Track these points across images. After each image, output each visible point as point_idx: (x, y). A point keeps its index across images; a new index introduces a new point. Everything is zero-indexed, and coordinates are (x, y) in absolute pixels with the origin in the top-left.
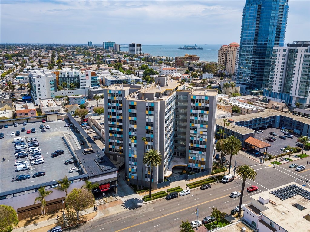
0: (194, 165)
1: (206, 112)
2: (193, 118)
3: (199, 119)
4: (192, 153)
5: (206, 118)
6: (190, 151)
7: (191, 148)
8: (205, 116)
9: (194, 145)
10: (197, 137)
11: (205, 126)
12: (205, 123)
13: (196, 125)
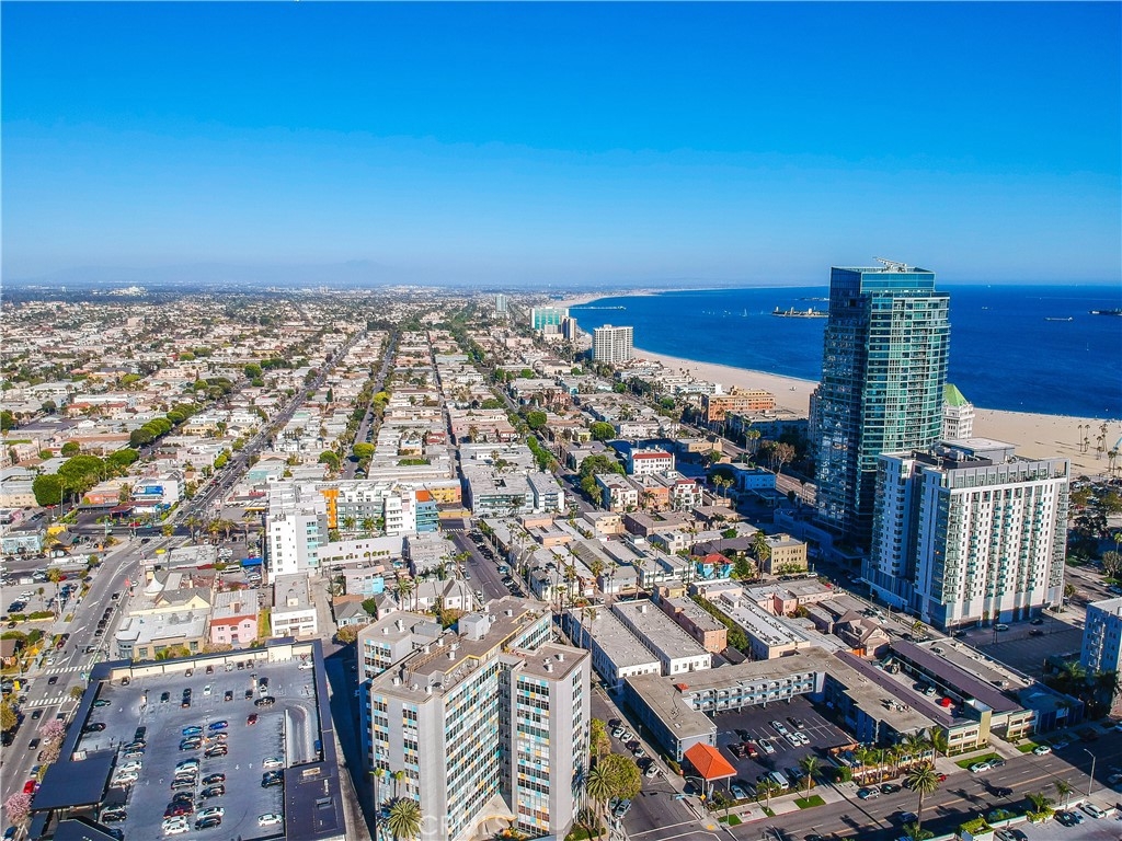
0: (529, 818)
1: (543, 712)
2: (522, 720)
3: (533, 724)
4: (523, 794)
5: (544, 725)
6: (520, 789)
7: (522, 783)
8: (542, 719)
9: (527, 778)
10: (532, 759)
11: (544, 741)
12: (544, 733)
13: (527, 736)
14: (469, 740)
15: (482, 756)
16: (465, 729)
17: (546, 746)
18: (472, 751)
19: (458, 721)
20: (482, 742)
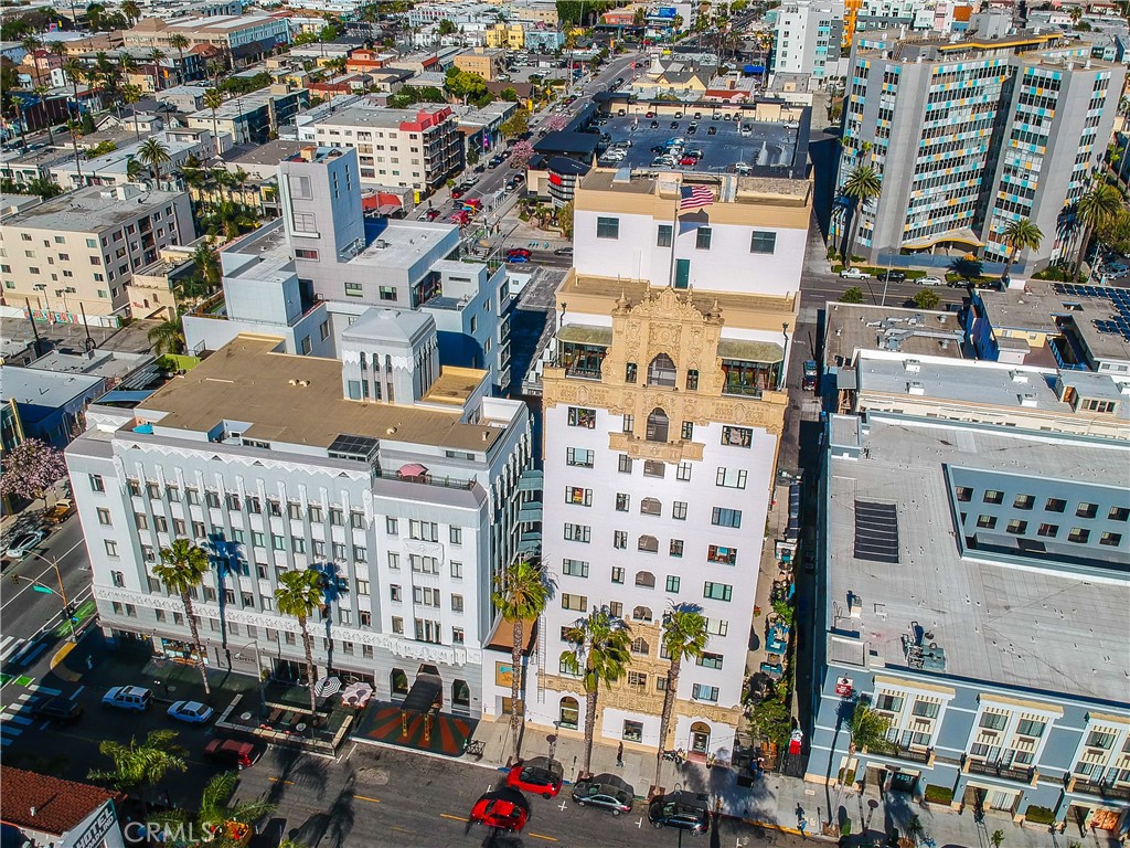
0: (998, 246)
1: (1048, 113)
2: (1019, 125)
3: (1031, 128)
4: (998, 217)
5: (1045, 130)
6: (997, 211)
7: (1000, 203)
8: (1044, 122)
9: (1008, 197)
10: (1019, 174)
11: (1040, 149)
12: (1043, 140)
13: (1020, 145)
14: (950, 139)
15: (962, 169)
16: (949, 121)
17: (1041, 156)
18: (952, 155)
19: (944, 105)
20: (965, 152)
